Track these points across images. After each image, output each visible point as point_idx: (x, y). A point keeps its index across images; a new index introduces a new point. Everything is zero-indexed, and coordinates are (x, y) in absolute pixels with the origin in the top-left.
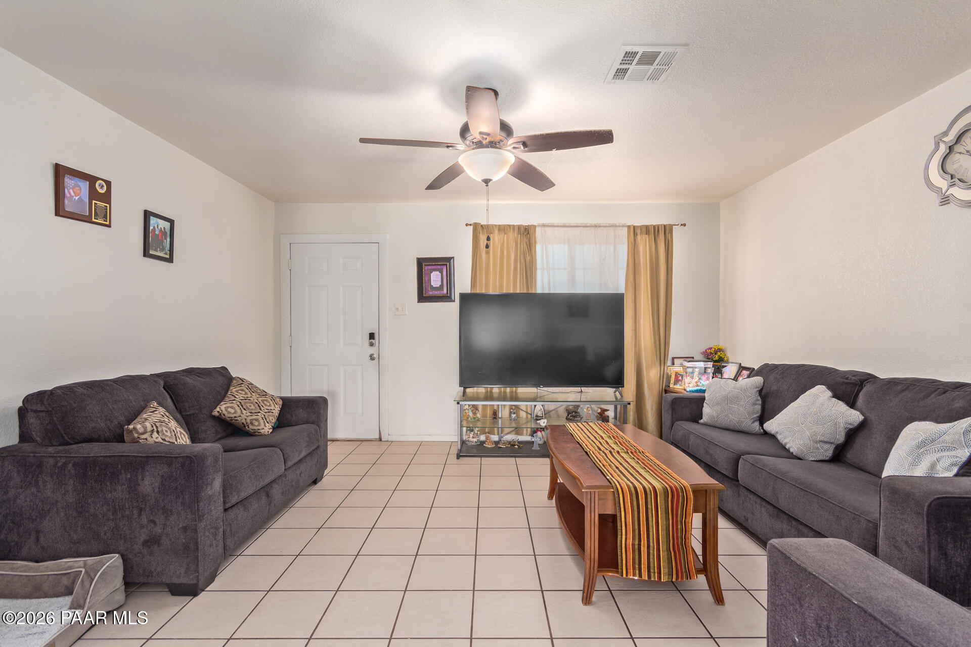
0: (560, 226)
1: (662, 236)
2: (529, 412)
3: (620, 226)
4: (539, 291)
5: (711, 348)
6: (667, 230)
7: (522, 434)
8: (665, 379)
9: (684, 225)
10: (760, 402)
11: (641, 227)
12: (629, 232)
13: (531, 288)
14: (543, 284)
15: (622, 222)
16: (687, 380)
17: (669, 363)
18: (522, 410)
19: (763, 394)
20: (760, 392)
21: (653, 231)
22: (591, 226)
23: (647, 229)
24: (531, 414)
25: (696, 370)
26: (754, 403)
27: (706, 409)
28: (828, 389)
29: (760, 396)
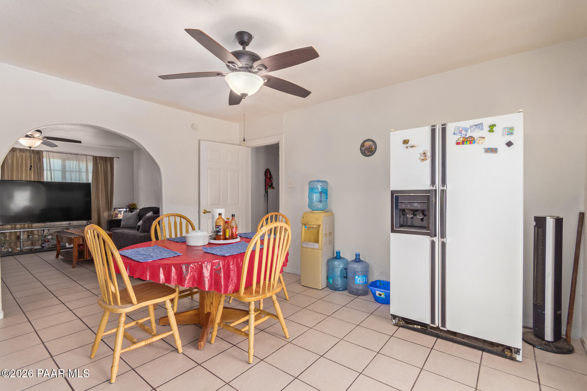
0: (57, 152)
1: (109, 161)
2: (40, 235)
3: (89, 155)
4: (45, 180)
5: (130, 204)
6: (111, 159)
7: (36, 246)
8: (110, 215)
9: (119, 158)
10: (138, 218)
11: (99, 157)
12: (93, 158)
13: (41, 178)
14: (47, 177)
15: (90, 154)
16: (119, 215)
17: (113, 210)
18: (35, 234)
19: (140, 216)
20: (139, 215)
21: (105, 159)
22: (74, 154)
23: (102, 158)
24: (41, 236)
25: (123, 212)
26: (136, 219)
27: (122, 223)
28: (153, 212)
29: (139, 217)
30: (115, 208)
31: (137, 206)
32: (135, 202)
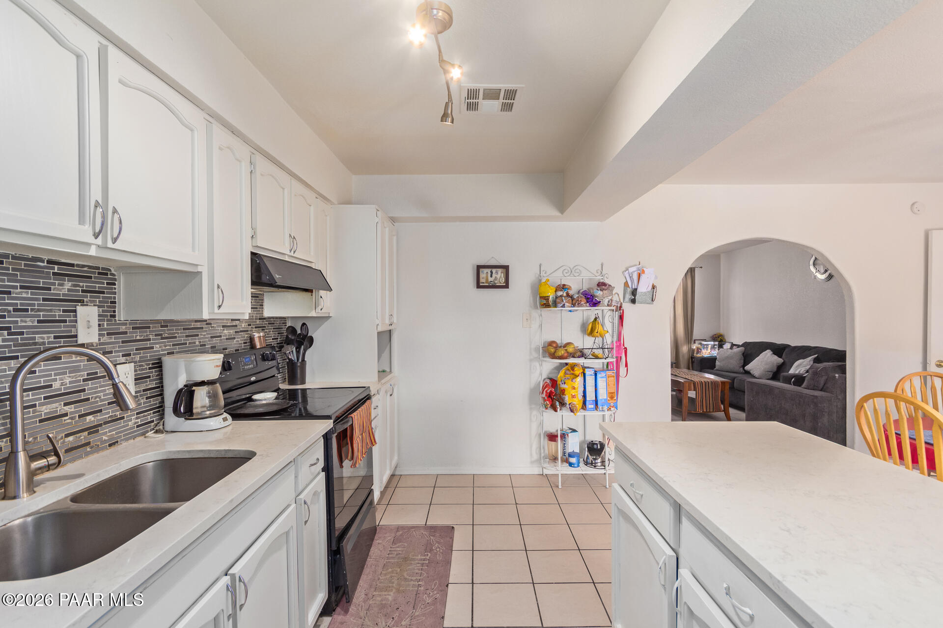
5: (716, 334)
6: (692, 270)
8: (691, 351)
9: (702, 267)
10: (743, 359)
16: (704, 351)
17: (693, 342)
19: (745, 355)
20: (743, 354)
25: (710, 346)
26: (740, 360)
27: (717, 363)
28: (772, 351)
29: (743, 356)
30: (695, 340)
31: (726, 338)
32: (722, 332)
